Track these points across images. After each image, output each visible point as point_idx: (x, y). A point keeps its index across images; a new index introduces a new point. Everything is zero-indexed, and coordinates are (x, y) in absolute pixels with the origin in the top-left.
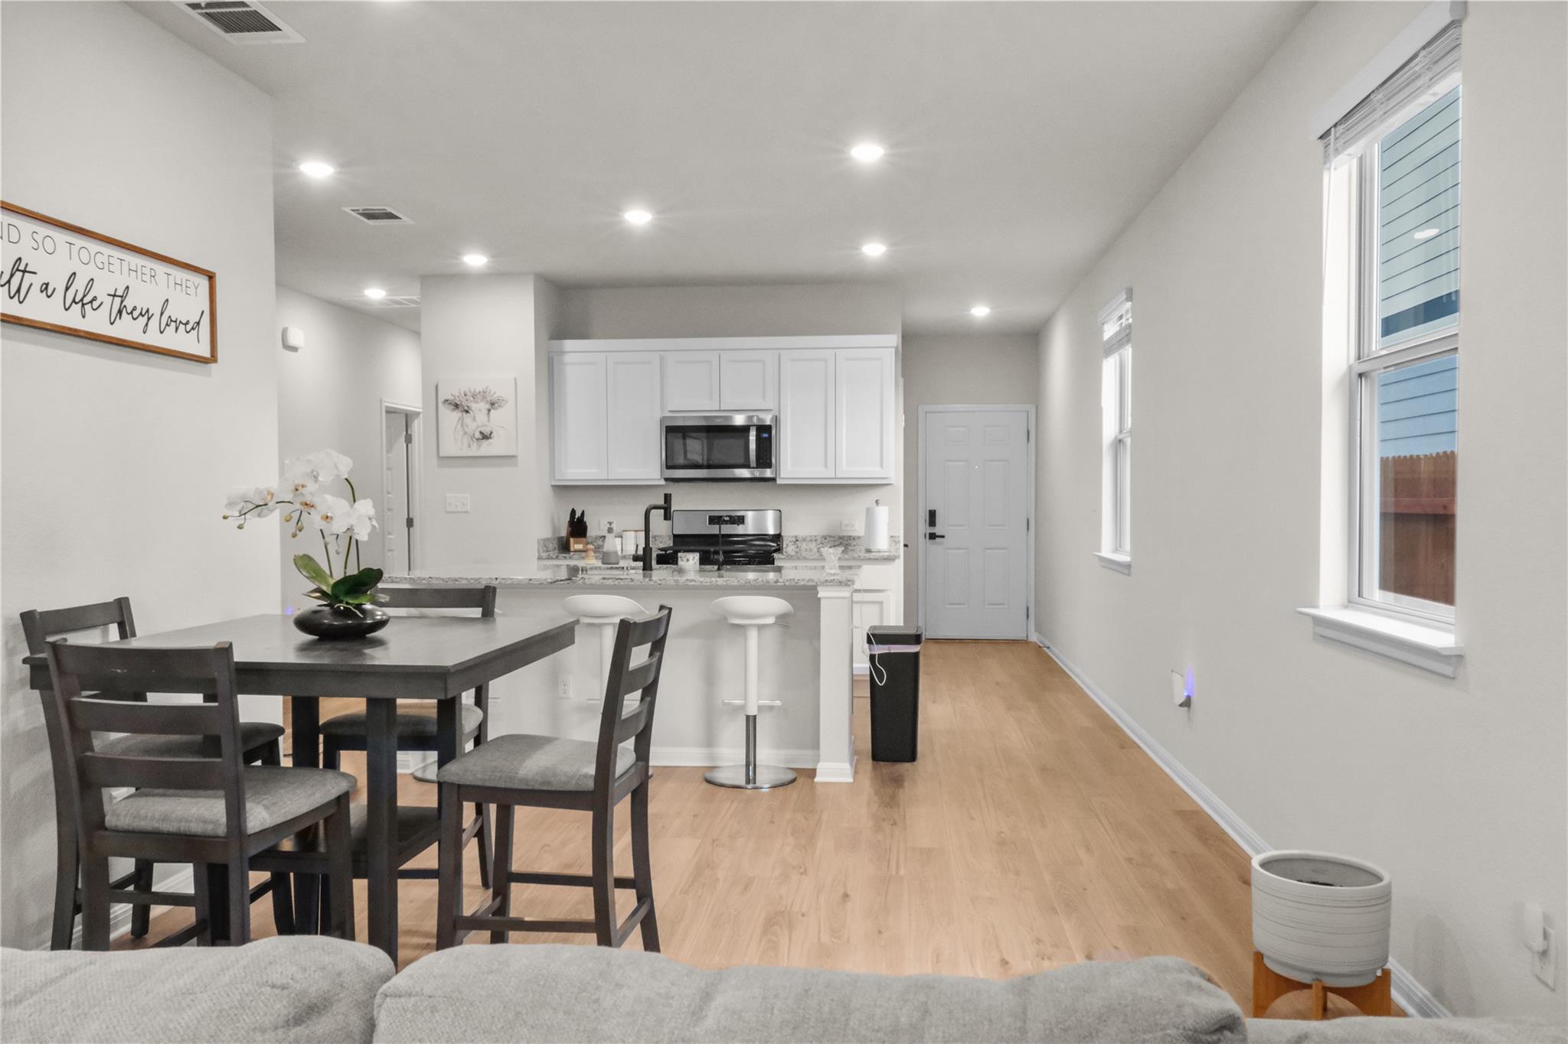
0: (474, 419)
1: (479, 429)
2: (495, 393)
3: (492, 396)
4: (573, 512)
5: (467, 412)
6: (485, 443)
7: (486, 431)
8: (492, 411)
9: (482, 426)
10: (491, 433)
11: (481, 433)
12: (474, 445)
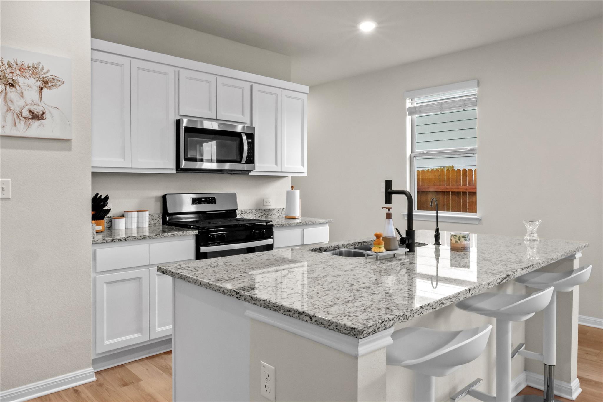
0: (22, 95)
1: (28, 107)
2: (48, 71)
3: (45, 73)
4: (98, 194)
5: (12, 86)
6: (36, 123)
7: (38, 110)
8: (45, 90)
9: (31, 105)
10: (44, 113)
11: (30, 111)
12: (21, 124)
